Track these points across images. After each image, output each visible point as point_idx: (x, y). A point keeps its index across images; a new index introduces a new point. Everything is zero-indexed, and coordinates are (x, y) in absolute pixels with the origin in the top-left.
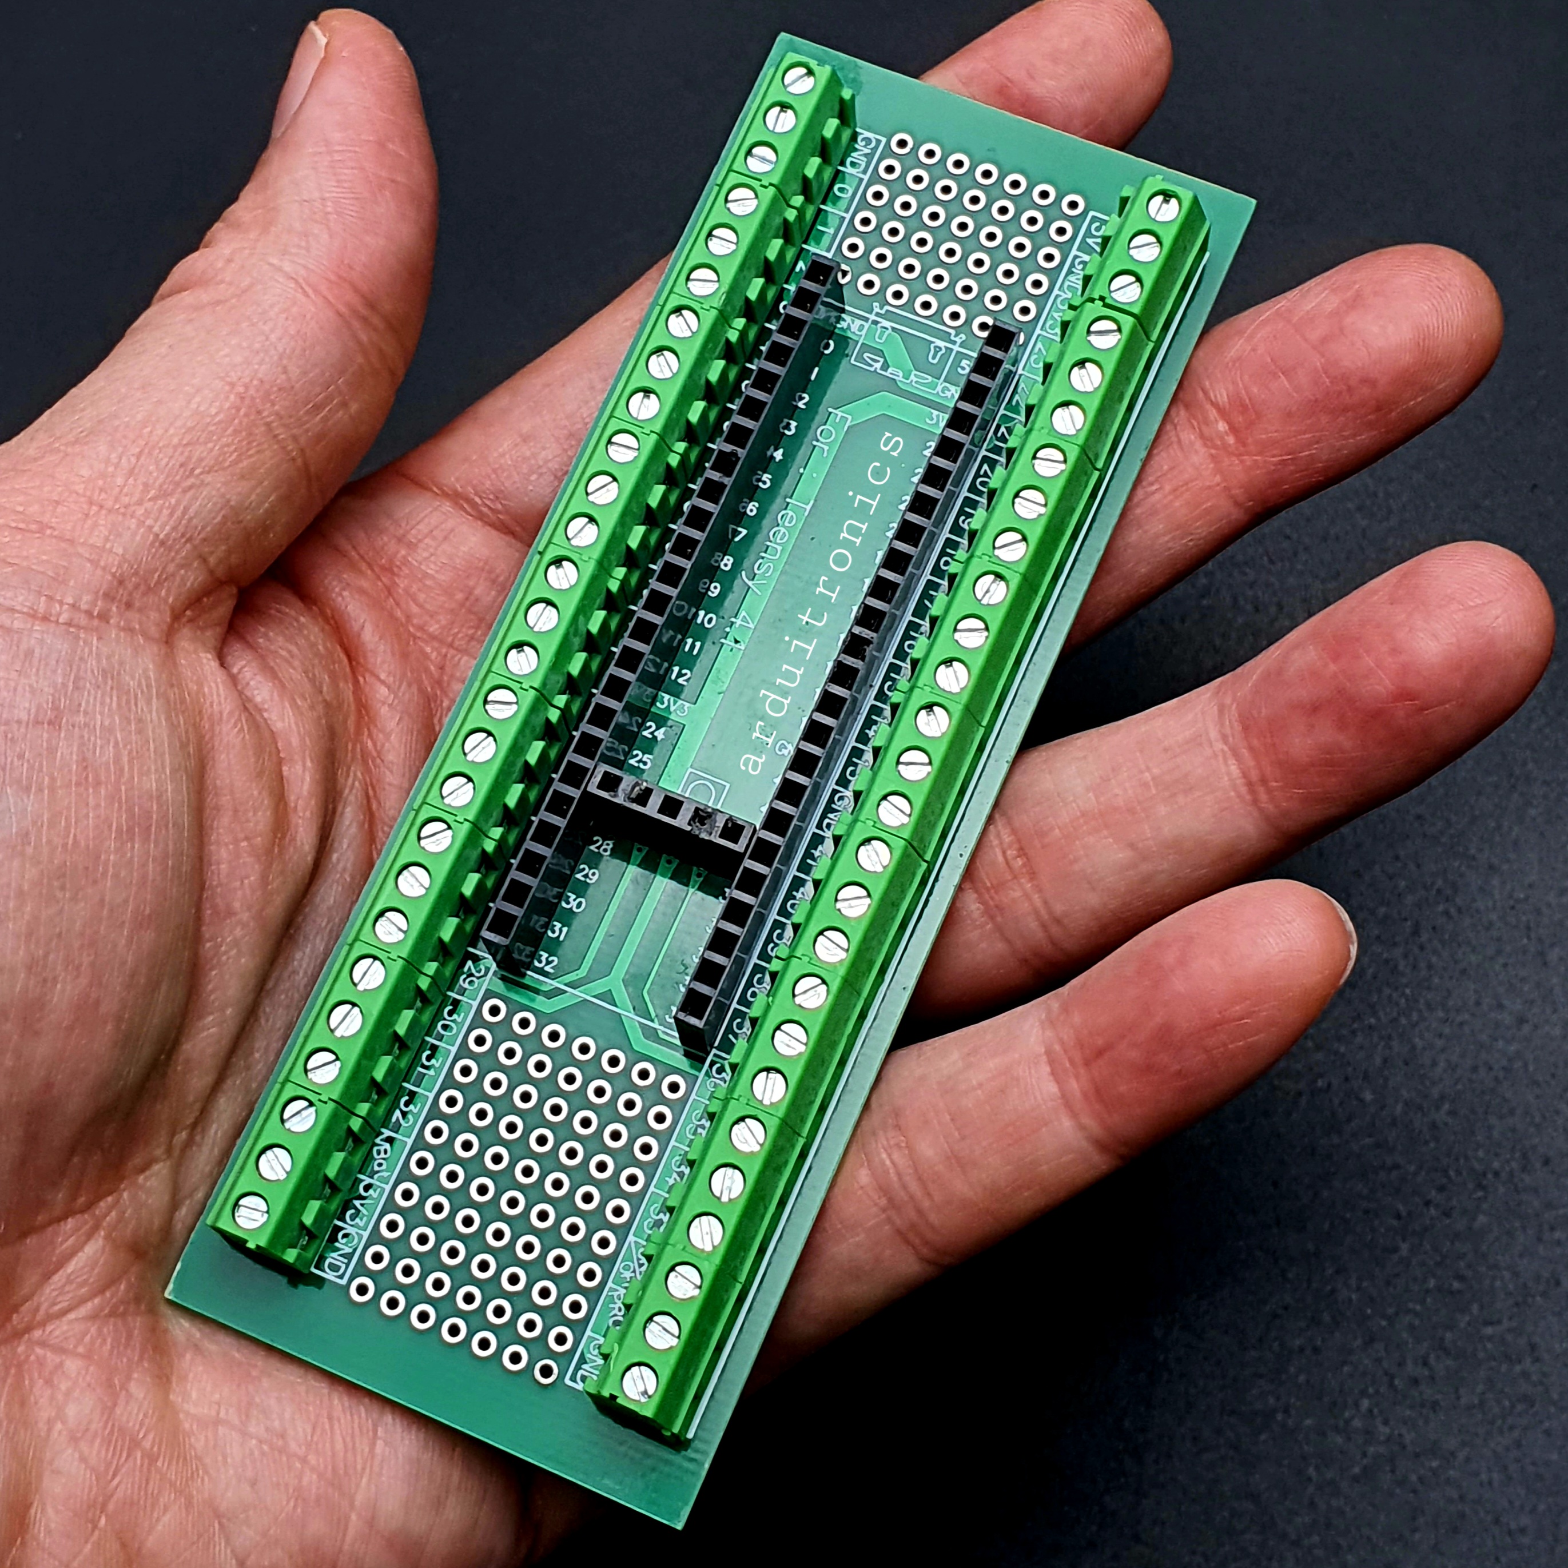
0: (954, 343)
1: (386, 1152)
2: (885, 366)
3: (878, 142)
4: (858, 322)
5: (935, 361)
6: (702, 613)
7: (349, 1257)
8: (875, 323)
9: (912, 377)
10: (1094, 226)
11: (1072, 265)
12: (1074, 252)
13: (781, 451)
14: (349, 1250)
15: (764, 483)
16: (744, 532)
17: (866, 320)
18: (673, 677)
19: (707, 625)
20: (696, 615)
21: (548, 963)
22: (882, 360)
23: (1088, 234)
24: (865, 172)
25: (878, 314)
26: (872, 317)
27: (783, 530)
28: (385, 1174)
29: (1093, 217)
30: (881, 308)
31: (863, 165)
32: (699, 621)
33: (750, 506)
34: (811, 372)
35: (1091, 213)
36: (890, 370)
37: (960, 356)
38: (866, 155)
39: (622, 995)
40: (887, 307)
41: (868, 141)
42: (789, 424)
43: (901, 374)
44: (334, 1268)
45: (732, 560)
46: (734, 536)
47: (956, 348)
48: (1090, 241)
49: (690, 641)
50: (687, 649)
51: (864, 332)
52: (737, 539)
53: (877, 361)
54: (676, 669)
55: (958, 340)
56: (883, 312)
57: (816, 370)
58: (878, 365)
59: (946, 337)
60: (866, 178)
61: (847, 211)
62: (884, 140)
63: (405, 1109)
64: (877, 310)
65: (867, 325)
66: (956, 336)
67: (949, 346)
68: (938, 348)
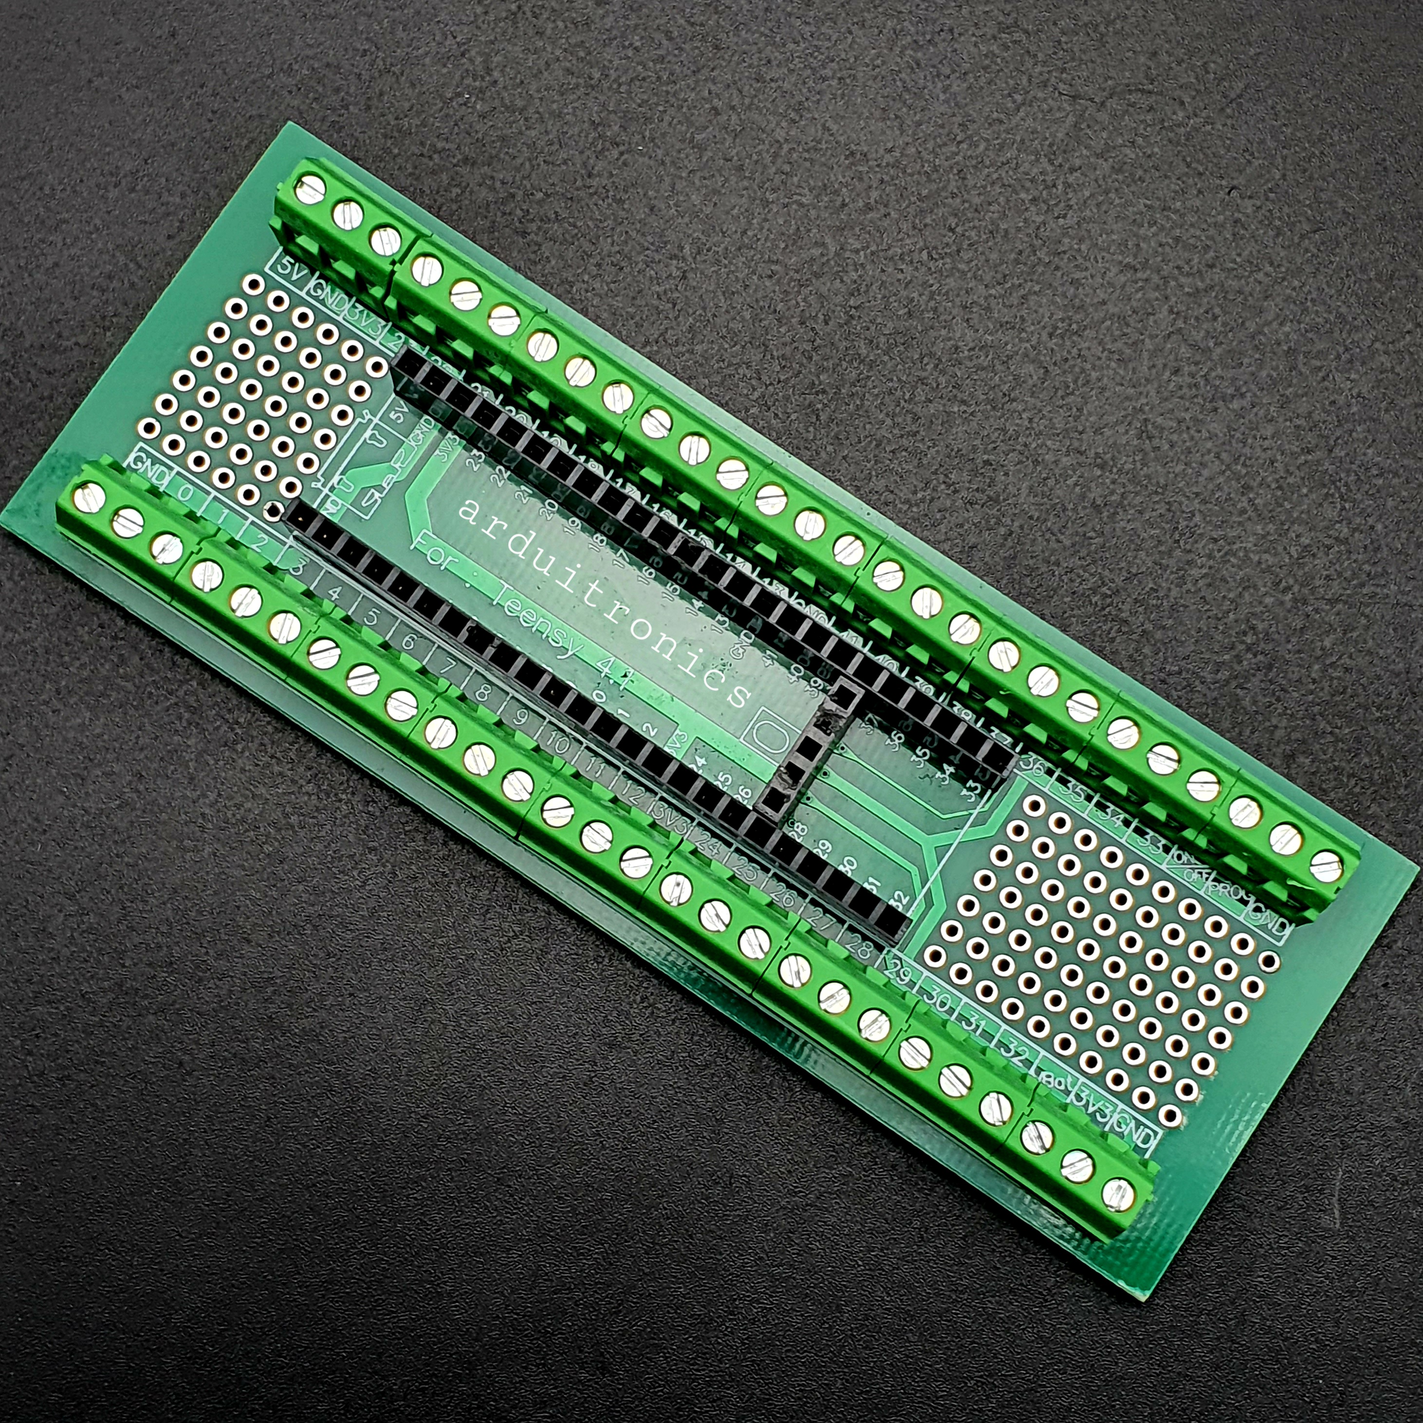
0: (370, 421)
1: (1049, 1076)
2: (380, 488)
3: (141, 449)
5: (385, 442)
7: (1139, 1124)
8: (332, 489)
9: (397, 466)
10: (281, 271)
11: (316, 298)
12: (303, 294)
14: (1133, 1124)
17: (327, 497)
19: (604, 700)
21: (900, 901)
22: (373, 490)
23: (287, 277)
24: (171, 468)
25: (324, 486)
26: (326, 491)
27: (524, 613)
28: (1070, 1079)
29: (271, 269)
30: (319, 481)
31: (163, 468)
35: (267, 269)
36: (385, 485)
37: (384, 418)
38: (153, 464)
39: (941, 838)
40: (319, 475)
41: (138, 459)
43: (391, 476)
44: (1146, 1140)
47: (376, 420)
48: (295, 277)
51: (340, 502)
53: (373, 494)
55: (369, 416)
56: (323, 480)
58: (377, 495)
59: (362, 427)
60: (177, 468)
61: (208, 493)
62: (141, 444)
63: (1012, 1053)
64: (319, 485)
65: (333, 497)
66: (364, 418)
67: (372, 426)
68: (372, 437)
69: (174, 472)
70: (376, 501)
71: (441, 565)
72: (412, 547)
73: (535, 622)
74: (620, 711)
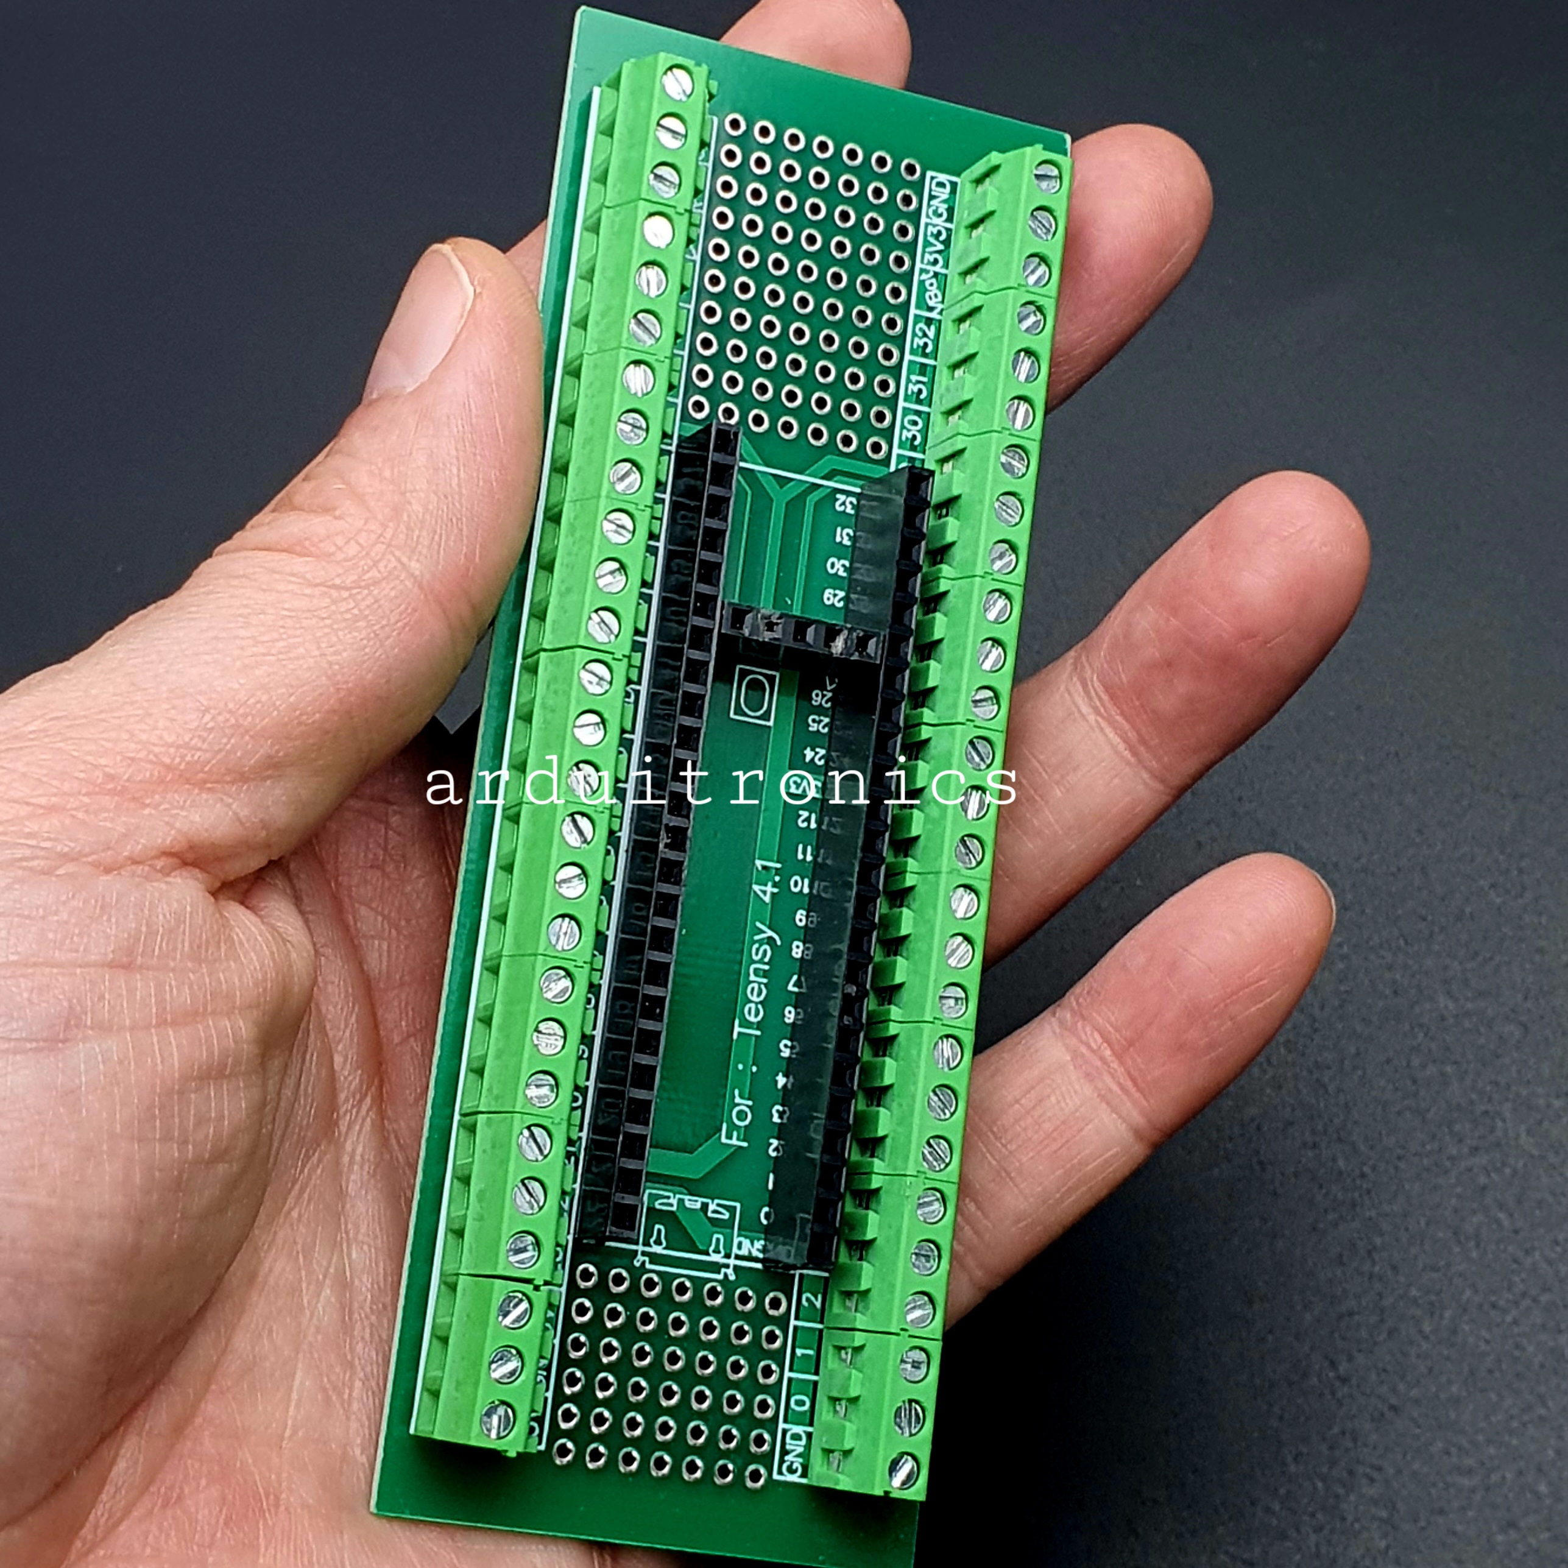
0: (644, 1254)
1: (930, 298)
2: (705, 1207)
3: (780, 1473)
4: (744, 1252)
5: (657, 1227)
6: (806, 890)
7: (932, 197)
8: (728, 1256)
9: (674, 1202)
11: (548, 1378)
13: (780, 1085)
14: (934, 202)
15: (786, 1046)
16: (791, 988)
17: (737, 1257)
18: (813, 816)
19: (797, 878)
20: (811, 887)
21: (844, 503)
22: (710, 1214)
24: (785, 1432)
25: (727, 1266)
26: (732, 1262)
27: (755, 998)
28: (924, 276)
30: (726, 1275)
31: (788, 1440)
32: (806, 881)
33: (792, 1016)
34: (775, 1184)
36: (698, 1206)
39: (771, 487)
40: (720, 1277)
41: (791, 1471)
42: (781, 1117)
43: (688, 1204)
44: (941, 185)
45: (794, 954)
46: (799, 979)
47: (640, 1248)
49: (809, 858)
50: (809, 848)
51: (735, 1242)
52: (795, 977)
53: (715, 1212)
54: (813, 825)
55: (640, 1258)
56: (723, 1270)
57: (770, 1186)
58: (712, 1207)
59: (655, 1258)
60: (782, 1425)
61: (790, 1380)
62: (776, 1476)
63: (925, 340)
64: (730, 1271)
65: (735, 1250)
66: (644, 1263)
67: (647, 1249)
68: (658, 1242)
69: (787, 1426)
70: (719, 1205)
71: (748, 1106)
72: (745, 1144)
73: (760, 983)
74: (800, 856)
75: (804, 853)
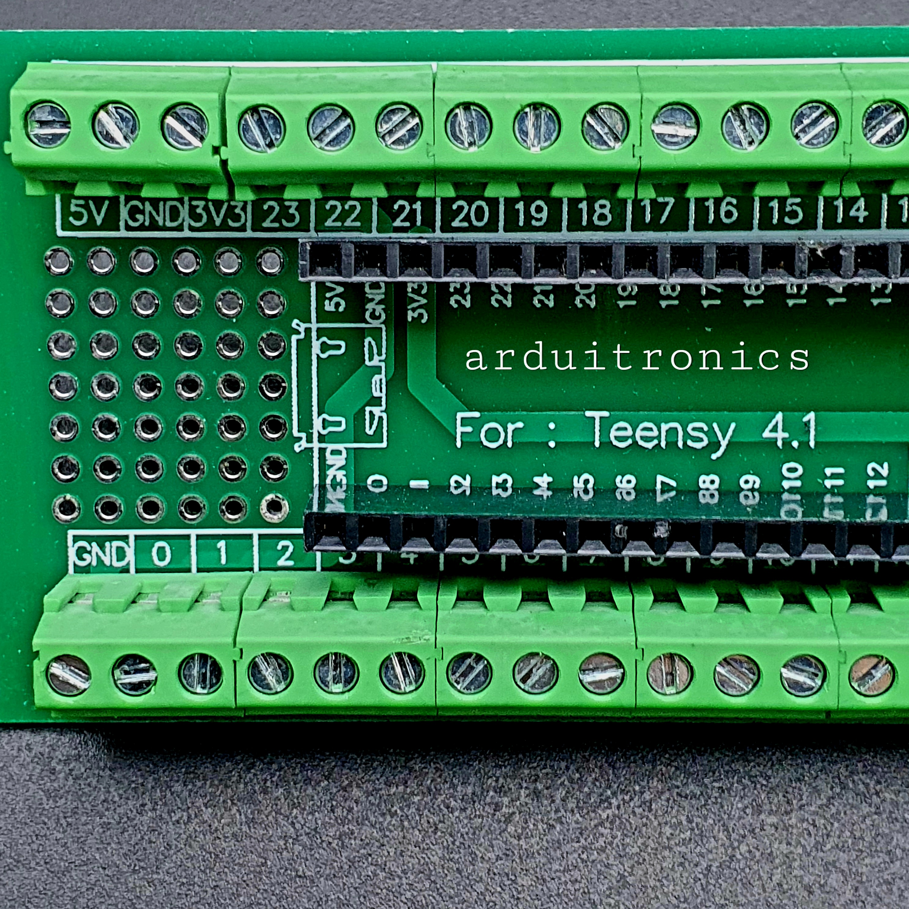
0: (308, 331)
2: (376, 401)
3: (76, 539)
4: (330, 459)
5: (343, 343)
6: (786, 484)
8: (322, 438)
9: (375, 362)
10: (77, 223)
11: (142, 228)
12: (123, 233)
13: (537, 479)
15: (586, 482)
16: (660, 478)
17: (322, 451)
18: (883, 483)
19: (800, 471)
20: (791, 490)
22: (368, 409)
23: (91, 225)
24: (125, 538)
25: (309, 440)
26: (316, 445)
27: (639, 433)
29: (63, 229)
30: (300, 439)
31: (116, 544)
32: (798, 483)
33: (625, 485)
34: (420, 490)
35: (60, 233)
36: (376, 394)
37: (322, 316)
38: (102, 547)
40: (296, 433)
41: (80, 553)
42: (498, 486)
43: (377, 378)
45: (702, 478)
46: (672, 488)
47: (314, 325)
48: (99, 220)
49: (828, 483)
50: (840, 482)
51: (340, 447)
52: (673, 483)
53: (371, 412)
54: (871, 484)
55: (303, 326)
56: (303, 435)
57: (414, 484)
58: (377, 411)
59: (304, 345)
60: (132, 533)
61: (187, 537)
62: (71, 533)
64: (304, 444)
65: (331, 447)
66: (299, 333)
67: (314, 334)
68: (324, 347)
69: (132, 540)
70: (381, 418)
71: (505, 442)
72: (459, 444)
73: (659, 437)
74: (828, 471)
75: (834, 476)
